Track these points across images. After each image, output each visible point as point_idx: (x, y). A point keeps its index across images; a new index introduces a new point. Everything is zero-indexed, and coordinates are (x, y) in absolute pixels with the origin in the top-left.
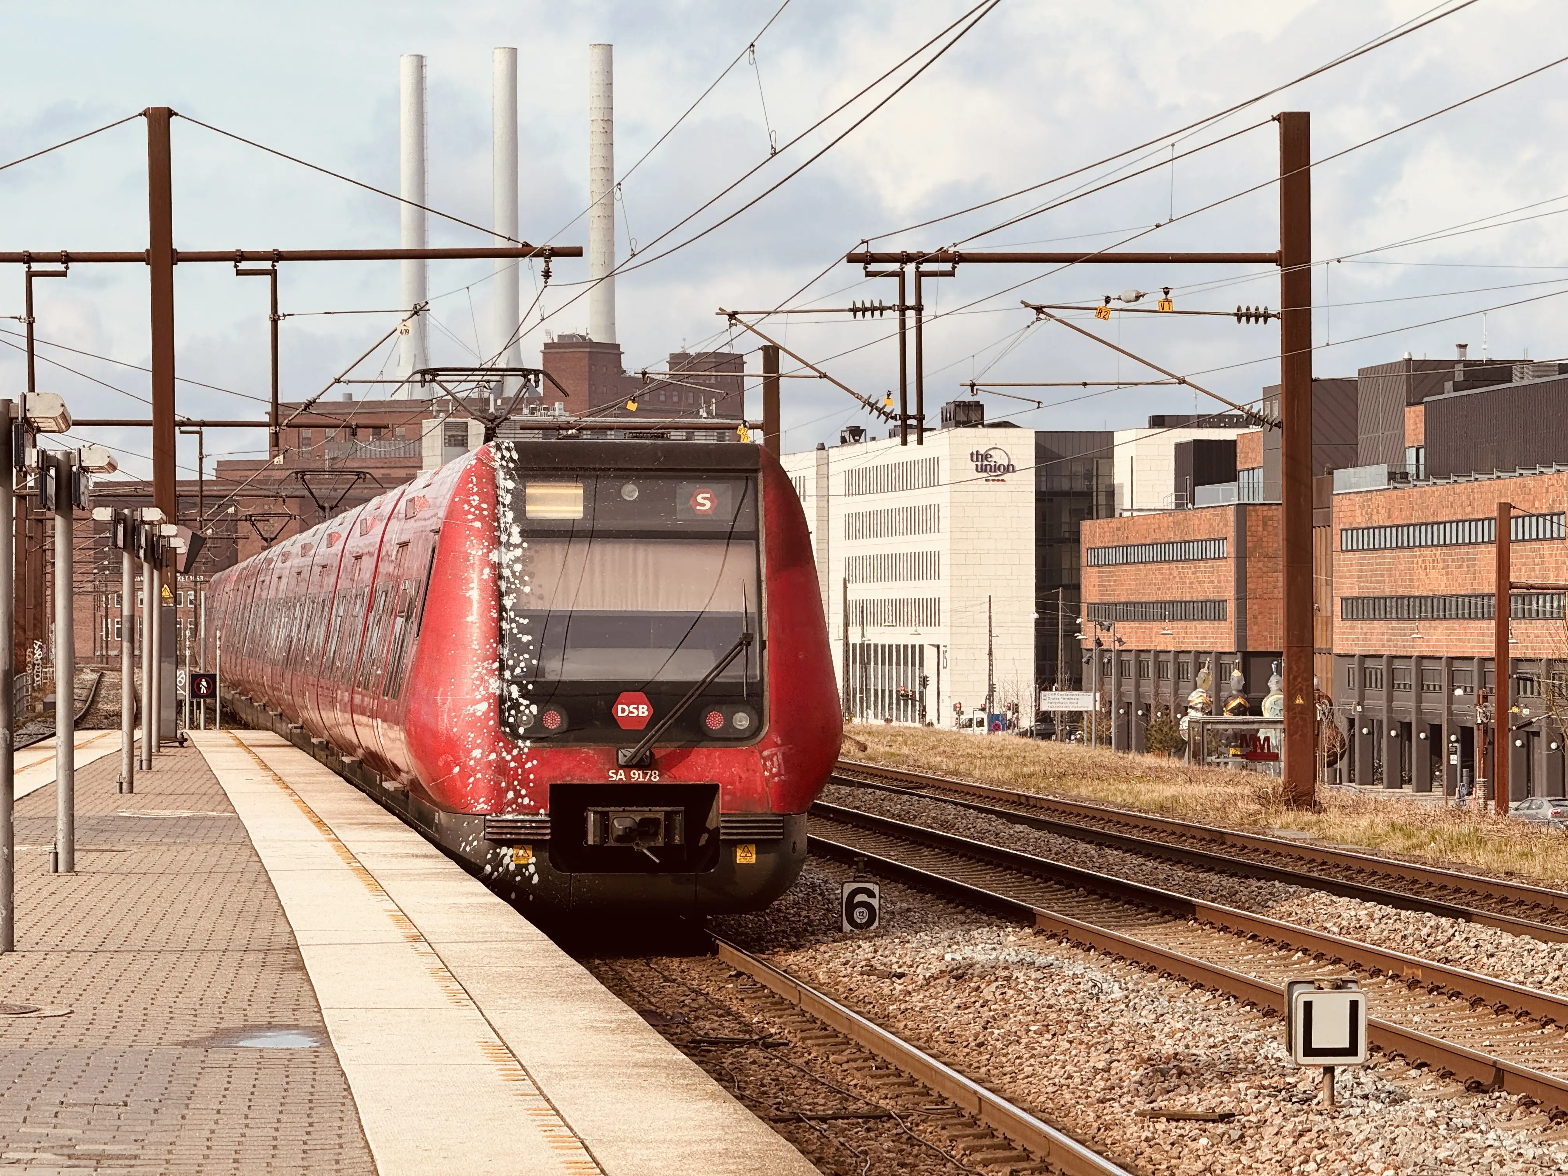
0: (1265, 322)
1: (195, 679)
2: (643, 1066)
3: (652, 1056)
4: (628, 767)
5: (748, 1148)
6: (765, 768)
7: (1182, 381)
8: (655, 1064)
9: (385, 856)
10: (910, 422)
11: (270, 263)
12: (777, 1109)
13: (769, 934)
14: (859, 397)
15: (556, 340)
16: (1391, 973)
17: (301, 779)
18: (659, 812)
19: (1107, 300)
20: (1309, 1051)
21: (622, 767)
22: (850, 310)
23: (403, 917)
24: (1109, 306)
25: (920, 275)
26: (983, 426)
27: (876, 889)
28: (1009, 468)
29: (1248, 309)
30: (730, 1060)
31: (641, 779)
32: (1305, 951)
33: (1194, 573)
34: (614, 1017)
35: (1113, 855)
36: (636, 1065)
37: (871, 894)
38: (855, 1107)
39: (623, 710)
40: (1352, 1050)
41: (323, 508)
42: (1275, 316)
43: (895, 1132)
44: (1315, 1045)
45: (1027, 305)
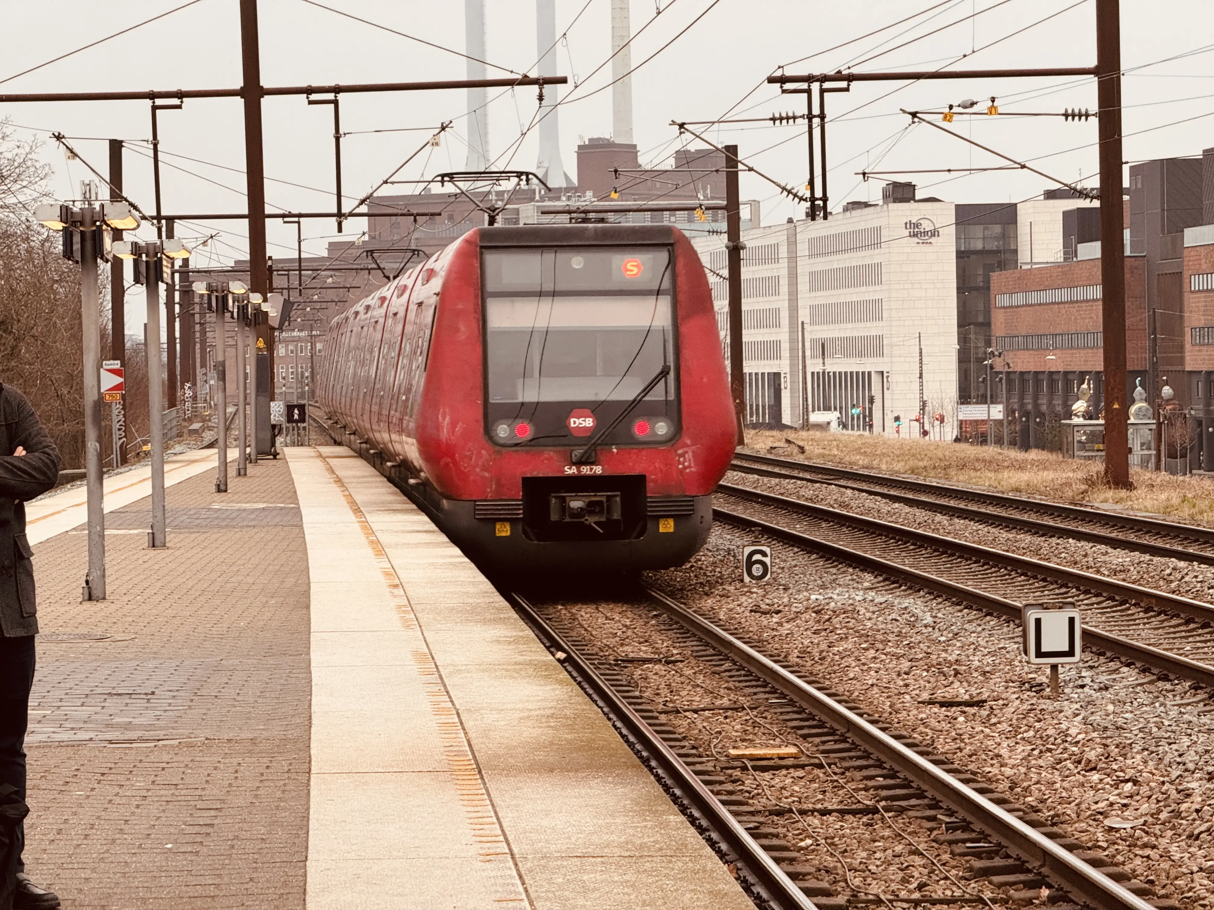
0: (1086, 119)
1: (290, 408)
2: (519, 664)
3: (529, 658)
4: (579, 463)
5: (568, 712)
6: (679, 463)
7: (1023, 167)
8: (530, 663)
9: (396, 532)
10: (817, 202)
11: (333, 94)
12: (664, 705)
13: (691, 585)
14: (779, 186)
15: (587, 143)
16: (1133, 602)
17: (355, 480)
18: (601, 496)
19: (951, 107)
20: (1040, 654)
21: (574, 464)
22: (771, 119)
23: (391, 573)
24: (952, 111)
25: (822, 91)
26: (916, 201)
27: (767, 550)
28: (934, 233)
29: (1073, 110)
30: (640, 672)
31: (588, 473)
32: (1078, 589)
33: (1078, 311)
34: (515, 634)
35: (959, 523)
36: (516, 664)
37: (764, 554)
38: (721, 702)
39: (575, 422)
40: (1071, 653)
41: (388, 278)
42: (1093, 115)
43: (744, 718)
44: (1044, 649)
45: (904, 112)
